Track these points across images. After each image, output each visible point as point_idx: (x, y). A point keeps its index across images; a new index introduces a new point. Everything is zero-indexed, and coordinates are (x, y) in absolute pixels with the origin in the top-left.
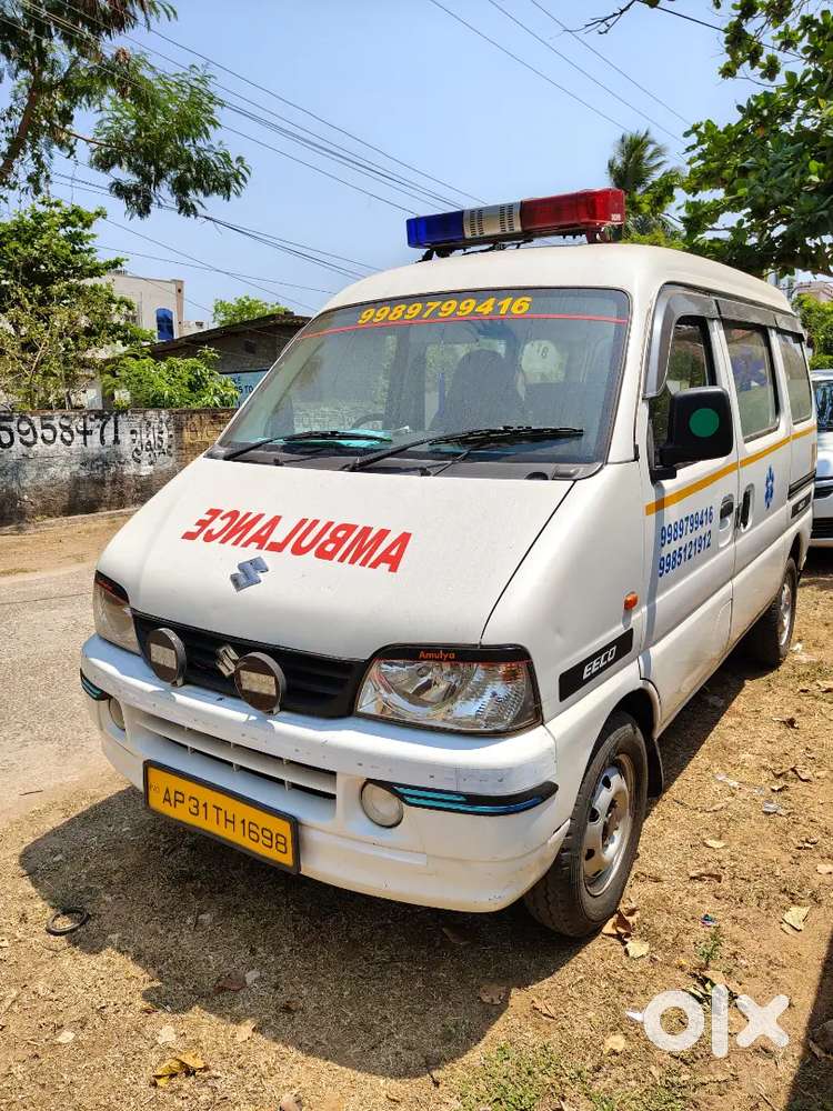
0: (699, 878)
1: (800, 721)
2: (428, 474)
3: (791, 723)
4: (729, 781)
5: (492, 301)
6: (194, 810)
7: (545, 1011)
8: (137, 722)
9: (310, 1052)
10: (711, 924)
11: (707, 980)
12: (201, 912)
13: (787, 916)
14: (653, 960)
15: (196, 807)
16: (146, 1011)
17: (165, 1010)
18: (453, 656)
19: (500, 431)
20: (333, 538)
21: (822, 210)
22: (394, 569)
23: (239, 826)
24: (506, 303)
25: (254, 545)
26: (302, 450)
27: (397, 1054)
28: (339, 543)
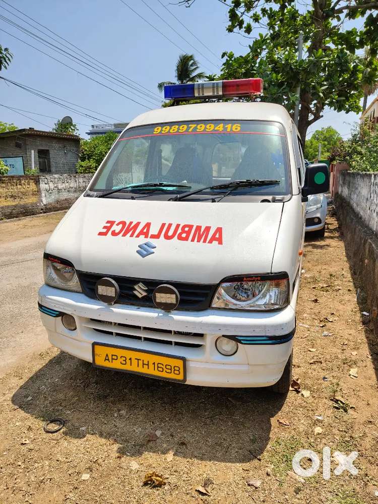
0: (314, 363)
1: (320, 300)
2: (215, 202)
3: (316, 301)
4: (304, 325)
5: (221, 125)
6: (124, 362)
7: (285, 424)
8: (84, 325)
9: (202, 459)
10: (326, 380)
11: (338, 400)
12: (119, 411)
13: (351, 373)
14: (313, 397)
15: (125, 361)
16: (118, 457)
17: (127, 456)
18: (259, 278)
19: (245, 182)
20: (183, 231)
21: (279, 93)
22: (220, 243)
23: (151, 366)
24: (229, 126)
25: (142, 237)
26: (142, 192)
27: (237, 452)
28: (188, 233)
